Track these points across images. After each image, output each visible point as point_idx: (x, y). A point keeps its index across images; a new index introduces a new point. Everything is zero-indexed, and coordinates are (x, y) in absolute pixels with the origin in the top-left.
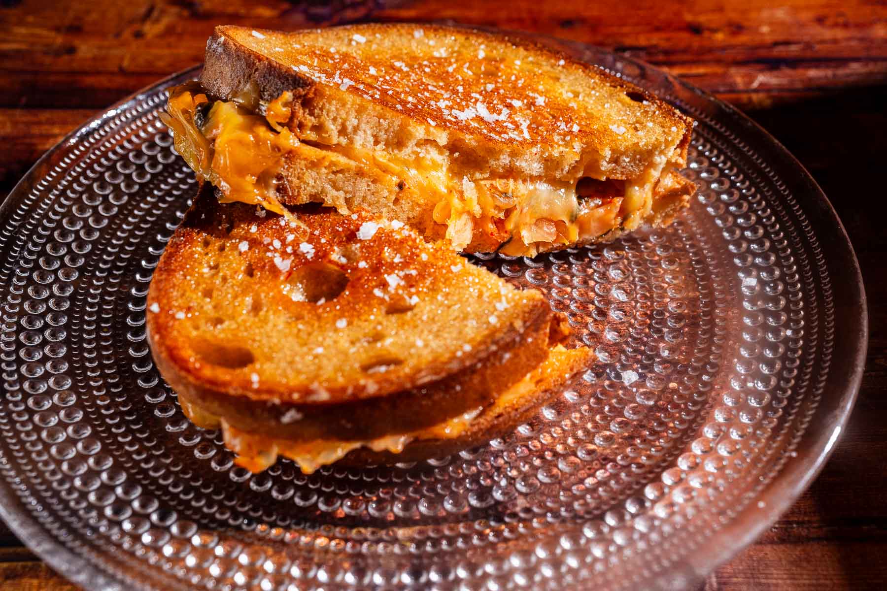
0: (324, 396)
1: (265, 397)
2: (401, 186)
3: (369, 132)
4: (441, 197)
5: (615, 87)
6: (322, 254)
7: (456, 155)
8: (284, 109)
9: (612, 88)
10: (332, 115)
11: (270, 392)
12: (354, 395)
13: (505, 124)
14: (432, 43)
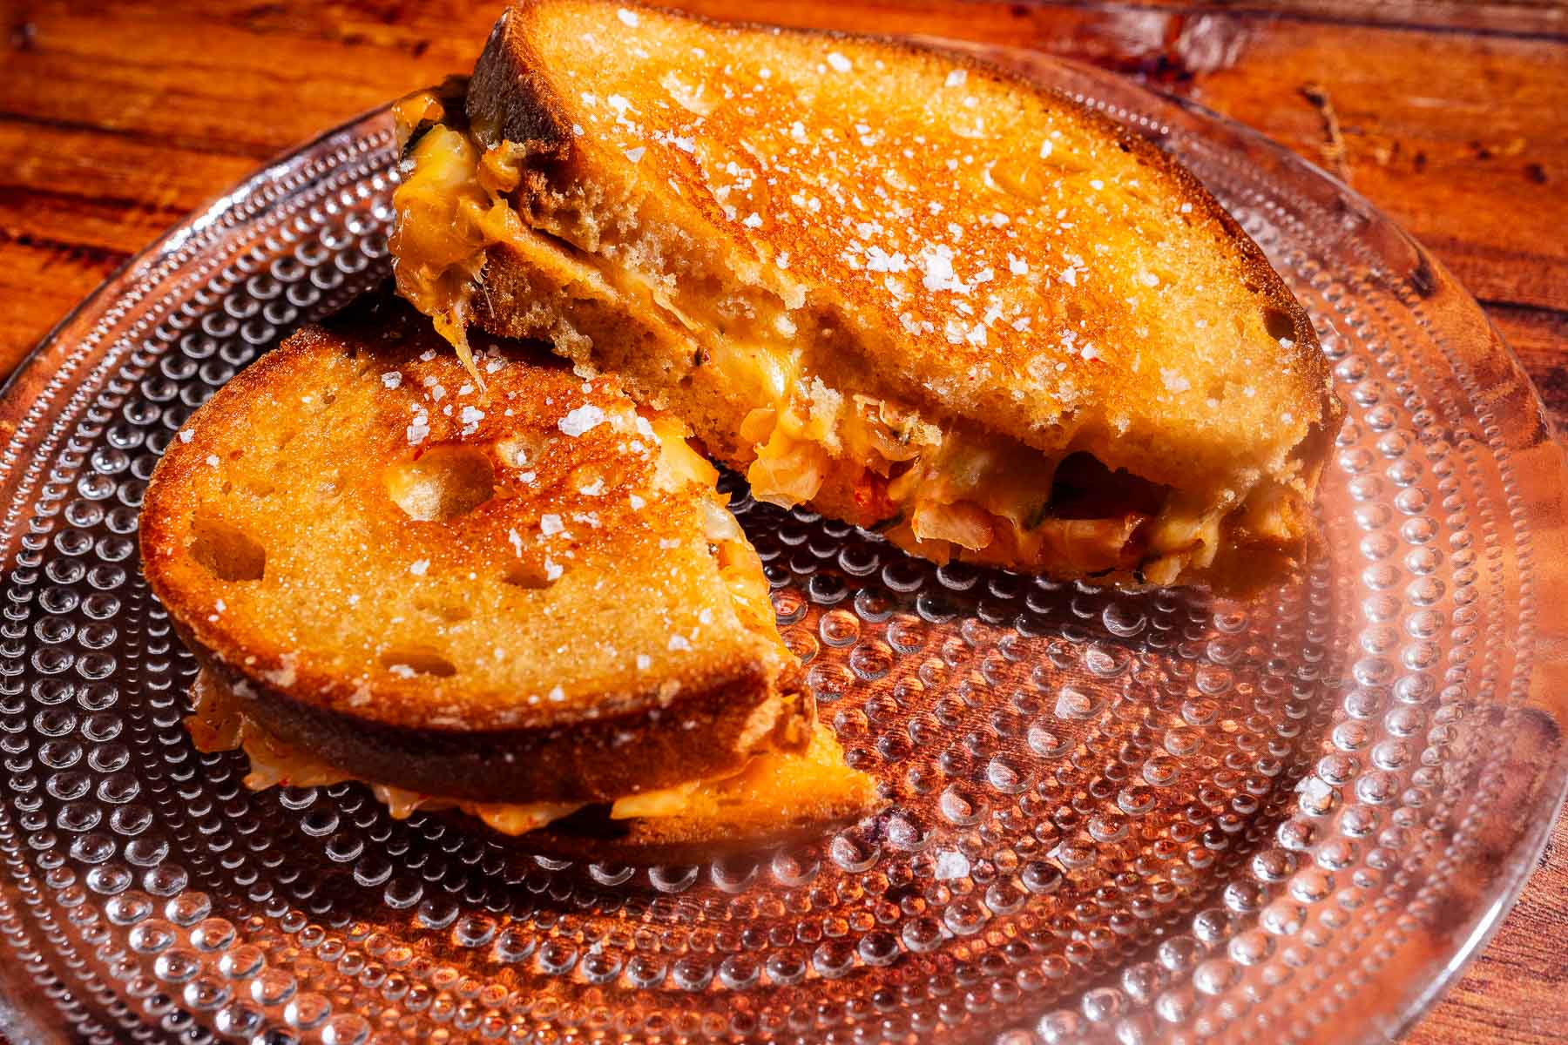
0: (285, 678)
1: (212, 643)
2: (698, 358)
3: (657, 248)
4: (769, 399)
5: (1254, 290)
6: (489, 435)
7: (827, 332)
8: (509, 170)
9: (1246, 291)
10: (596, 200)
11: (224, 637)
12: (328, 698)
13: (954, 302)
14: (970, 102)
